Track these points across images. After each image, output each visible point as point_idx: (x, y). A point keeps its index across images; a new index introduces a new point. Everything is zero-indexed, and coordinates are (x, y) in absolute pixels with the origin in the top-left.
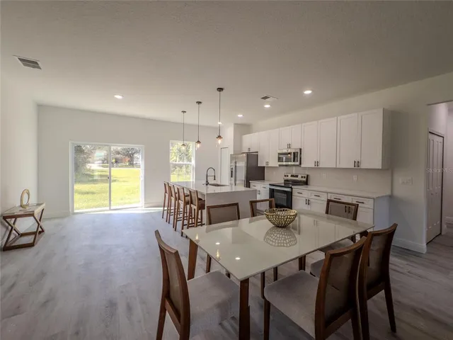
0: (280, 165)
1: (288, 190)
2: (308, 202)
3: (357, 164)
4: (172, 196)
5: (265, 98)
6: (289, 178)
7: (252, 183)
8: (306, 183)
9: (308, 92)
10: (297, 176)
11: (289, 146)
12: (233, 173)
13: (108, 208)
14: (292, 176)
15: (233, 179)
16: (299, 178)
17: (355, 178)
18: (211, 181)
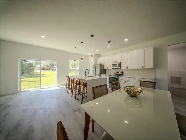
0: (112, 68)
1: (117, 77)
2: (125, 81)
3: (143, 67)
4: (70, 81)
5: (109, 42)
6: (116, 73)
7: (102, 75)
8: (122, 75)
9: (126, 40)
10: (119, 72)
11: (116, 61)
12: (94, 72)
13: (39, 88)
14: (117, 72)
15: (95, 74)
16: (120, 73)
17: (141, 72)
18: (87, 75)
